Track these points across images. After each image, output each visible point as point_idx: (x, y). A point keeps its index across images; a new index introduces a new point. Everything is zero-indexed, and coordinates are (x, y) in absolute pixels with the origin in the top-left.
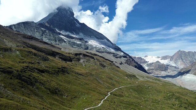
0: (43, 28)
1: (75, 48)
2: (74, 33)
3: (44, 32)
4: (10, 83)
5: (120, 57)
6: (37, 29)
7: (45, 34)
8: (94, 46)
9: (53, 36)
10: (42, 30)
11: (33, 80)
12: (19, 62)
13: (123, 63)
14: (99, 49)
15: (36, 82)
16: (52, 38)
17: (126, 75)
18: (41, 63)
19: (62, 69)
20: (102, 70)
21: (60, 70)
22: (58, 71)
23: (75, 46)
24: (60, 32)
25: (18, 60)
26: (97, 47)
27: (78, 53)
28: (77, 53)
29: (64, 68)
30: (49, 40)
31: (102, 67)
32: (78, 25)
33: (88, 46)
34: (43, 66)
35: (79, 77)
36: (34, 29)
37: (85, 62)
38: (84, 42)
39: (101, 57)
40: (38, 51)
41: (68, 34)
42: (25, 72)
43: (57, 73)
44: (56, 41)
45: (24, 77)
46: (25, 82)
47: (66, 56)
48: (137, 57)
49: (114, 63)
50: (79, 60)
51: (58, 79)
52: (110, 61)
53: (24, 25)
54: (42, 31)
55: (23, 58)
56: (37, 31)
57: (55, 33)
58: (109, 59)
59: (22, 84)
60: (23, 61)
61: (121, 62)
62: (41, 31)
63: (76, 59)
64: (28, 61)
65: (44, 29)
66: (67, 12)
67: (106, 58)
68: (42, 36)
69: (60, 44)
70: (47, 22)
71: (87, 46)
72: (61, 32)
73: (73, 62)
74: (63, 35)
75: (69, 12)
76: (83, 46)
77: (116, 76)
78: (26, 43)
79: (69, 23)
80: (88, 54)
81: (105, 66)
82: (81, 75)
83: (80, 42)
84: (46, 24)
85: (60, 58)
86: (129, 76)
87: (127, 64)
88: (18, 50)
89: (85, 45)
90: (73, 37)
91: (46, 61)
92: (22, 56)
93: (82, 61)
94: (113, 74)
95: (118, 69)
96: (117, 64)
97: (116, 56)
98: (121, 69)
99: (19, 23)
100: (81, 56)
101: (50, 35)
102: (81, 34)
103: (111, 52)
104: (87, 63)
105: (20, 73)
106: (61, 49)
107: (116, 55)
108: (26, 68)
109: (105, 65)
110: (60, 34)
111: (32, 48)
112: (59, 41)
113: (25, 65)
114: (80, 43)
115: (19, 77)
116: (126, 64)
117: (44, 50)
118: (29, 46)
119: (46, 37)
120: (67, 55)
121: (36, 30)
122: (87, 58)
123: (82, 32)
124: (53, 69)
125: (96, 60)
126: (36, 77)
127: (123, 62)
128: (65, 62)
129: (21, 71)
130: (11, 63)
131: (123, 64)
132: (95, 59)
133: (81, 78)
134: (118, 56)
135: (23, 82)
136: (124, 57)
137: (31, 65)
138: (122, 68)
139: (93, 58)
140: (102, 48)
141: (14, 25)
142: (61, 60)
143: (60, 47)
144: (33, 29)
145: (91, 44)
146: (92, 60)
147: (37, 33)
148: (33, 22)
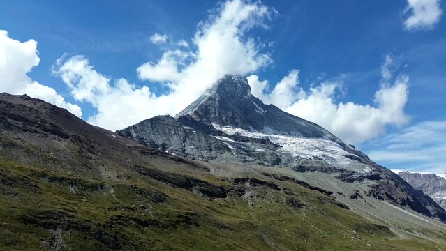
0: (187, 125)
1: (251, 161)
2: (251, 128)
3: (187, 134)
4: (81, 246)
5: (361, 178)
6: (175, 130)
7: (191, 137)
8: (295, 155)
9: (206, 141)
10: (184, 130)
11: (121, 240)
12: (109, 209)
13: (364, 195)
14: (307, 163)
15: (124, 243)
16: (203, 144)
17: (357, 224)
18: (149, 207)
19: (187, 218)
20: (289, 216)
21: (181, 219)
22: (178, 221)
23: (251, 159)
24: (220, 129)
25: (109, 205)
26: (302, 156)
27: (242, 178)
28: (240, 177)
29: (192, 214)
30: (198, 148)
31: (291, 209)
32: (260, 110)
33: (281, 156)
34: (150, 213)
35: (219, 232)
36: (170, 130)
37: (255, 198)
38: (272, 147)
39: (299, 182)
40: (159, 180)
41: (237, 133)
42: (111, 226)
43: (174, 225)
44: (211, 150)
45: (106, 236)
46: (106, 244)
47: (214, 186)
48: (422, 173)
49: (334, 195)
50: (241, 192)
51: (172, 237)
52: (322, 191)
53: (152, 124)
54: (185, 132)
55: (118, 200)
56: (175, 133)
57: (210, 132)
58: (320, 187)
59: (100, 247)
60: (117, 205)
61: (353, 193)
62: (182, 133)
63: (236, 190)
64: (125, 205)
65: (189, 128)
66: (236, 86)
67: (312, 185)
68: (184, 141)
69: (218, 155)
70: (196, 113)
71: (277, 156)
72: (224, 129)
73: (227, 198)
74: (227, 136)
75: (239, 85)
76: (269, 158)
77: (322, 229)
78: (139, 167)
79: (241, 109)
80: (265, 179)
81: (301, 206)
82: (226, 228)
83: (263, 147)
84: (194, 117)
85: (202, 191)
86: (365, 228)
87: (374, 196)
88: (113, 187)
89: (272, 154)
90: (247, 137)
91: (160, 203)
92: (118, 198)
93: (247, 195)
94: (317, 225)
95: (339, 211)
96: (339, 200)
97: (349, 176)
98: (352, 209)
99: (144, 121)
100: (247, 185)
101: (199, 139)
102: (267, 128)
103: (334, 168)
104: (259, 198)
105: (101, 229)
106: (209, 170)
107: (348, 174)
108: (116, 220)
109: (302, 202)
110: (220, 133)
111: (149, 176)
112: (218, 149)
113: (118, 213)
114: (262, 150)
115: (99, 235)
116: (372, 196)
117: (171, 176)
118: (143, 171)
119: (191, 144)
120: (218, 184)
121: (173, 132)
122: (261, 188)
123: (270, 125)
124: (167, 219)
125: (281, 192)
126: (127, 235)
127: (362, 193)
128: (209, 199)
129: (104, 226)
130: (93, 211)
131: (359, 198)
132: (279, 189)
133: (224, 235)
134: (354, 176)
135: (103, 244)
136: (372, 177)
137: (127, 213)
138: (354, 207)
139: (275, 187)
140: (312, 158)
141: (134, 127)
142: (201, 194)
143: (209, 166)
144: (167, 130)
145: (288, 149)
146: (270, 191)
147: (175, 137)
148: (168, 117)
